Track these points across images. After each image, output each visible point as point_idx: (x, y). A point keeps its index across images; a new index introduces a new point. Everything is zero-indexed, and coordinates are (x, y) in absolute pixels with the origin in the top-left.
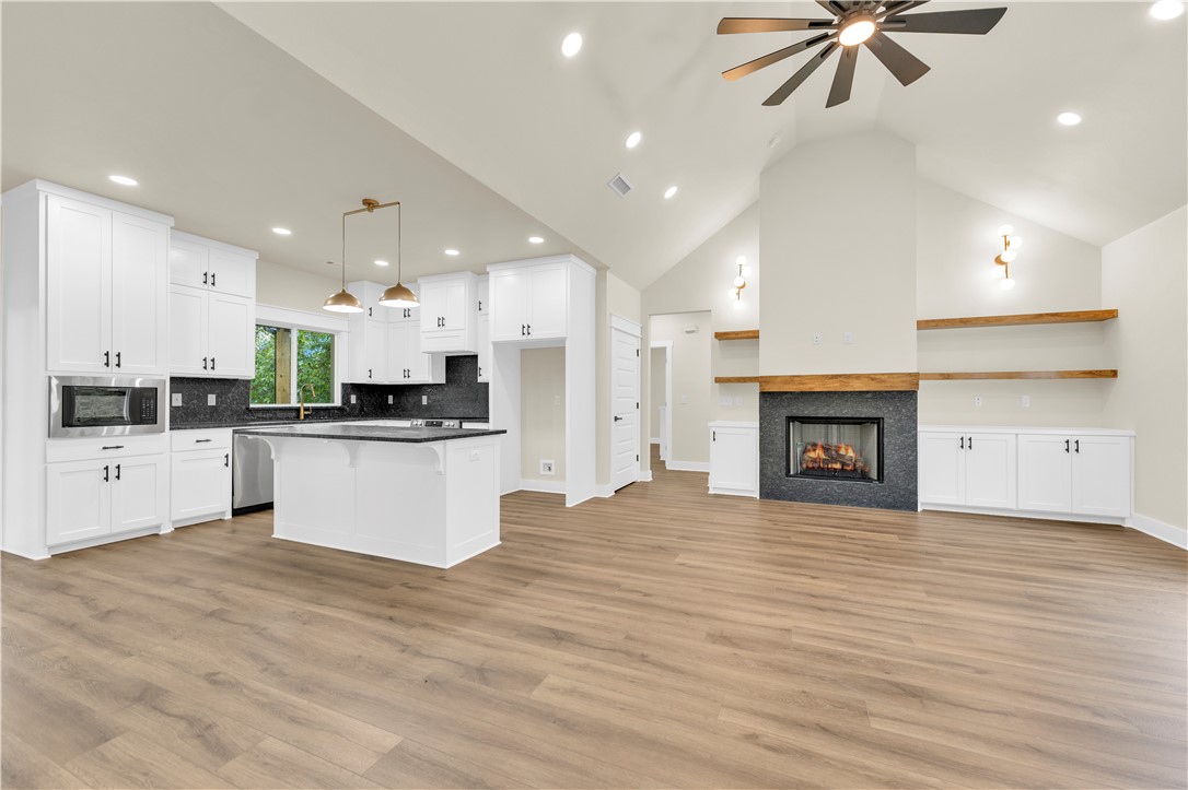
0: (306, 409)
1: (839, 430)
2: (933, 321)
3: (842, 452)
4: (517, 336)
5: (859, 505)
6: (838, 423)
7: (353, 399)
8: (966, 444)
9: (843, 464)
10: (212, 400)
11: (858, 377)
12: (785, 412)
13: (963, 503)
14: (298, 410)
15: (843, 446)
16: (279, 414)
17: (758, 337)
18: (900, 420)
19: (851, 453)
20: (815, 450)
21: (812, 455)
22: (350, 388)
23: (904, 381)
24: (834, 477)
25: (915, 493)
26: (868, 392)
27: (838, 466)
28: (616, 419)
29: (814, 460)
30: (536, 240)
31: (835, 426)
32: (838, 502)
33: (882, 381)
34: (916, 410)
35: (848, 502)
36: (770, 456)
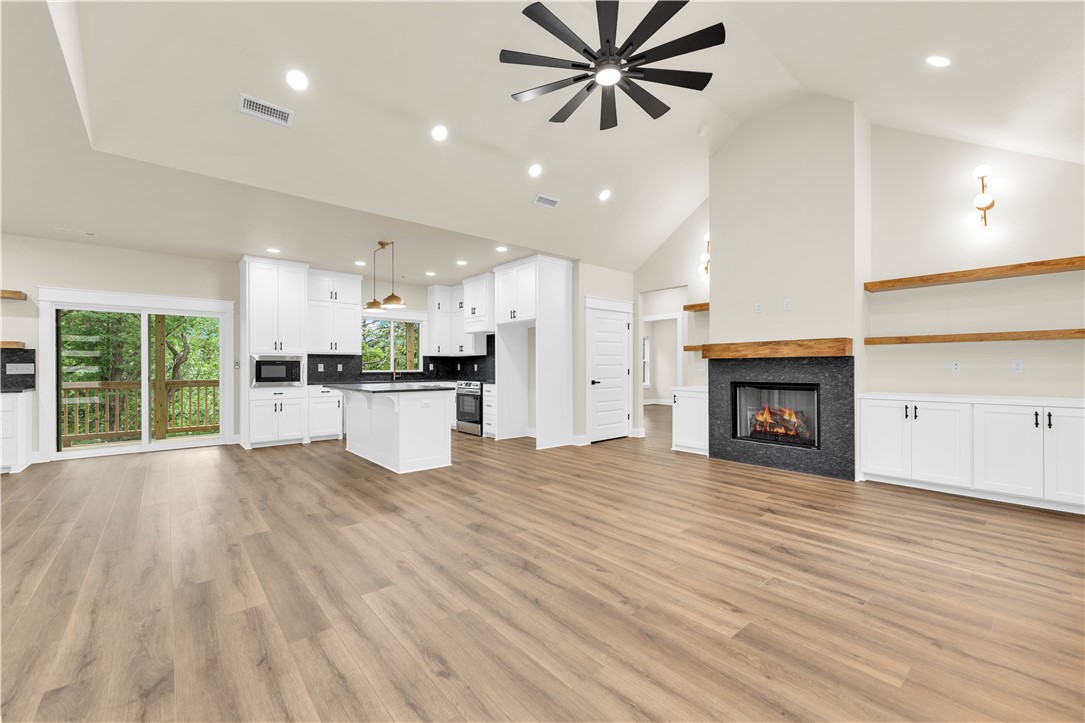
0: (397, 374)
1: (780, 394)
2: (889, 281)
3: (786, 417)
4: (508, 319)
5: (796, 470)
6: (779, 389)
7: (431, 367)
8: (911, 413)
9: (787, 428)
10: (340, 368)
11: (787, 343)
12: (730, 378)
13: (908, 477)
14: (392, 374)
15: (787, 411)
16: (380, 377)
17: (708, 309)
18: (836, 386)
19: (794, 419)
20: (763, 414)
21: (760, 418)
22: (428, 360)
23: (830, 347)
24: (776, 441)
25: (852, 462)
26: (804, 358)
27: (782, 430)
28: (593, 382)
29: (762, 424)
30: (501, 249)
31: (776, 392)
32: (777, 465)
33: (810, 347)
34: (852, 376)
35: (785, 466)
36: (717, 418)
